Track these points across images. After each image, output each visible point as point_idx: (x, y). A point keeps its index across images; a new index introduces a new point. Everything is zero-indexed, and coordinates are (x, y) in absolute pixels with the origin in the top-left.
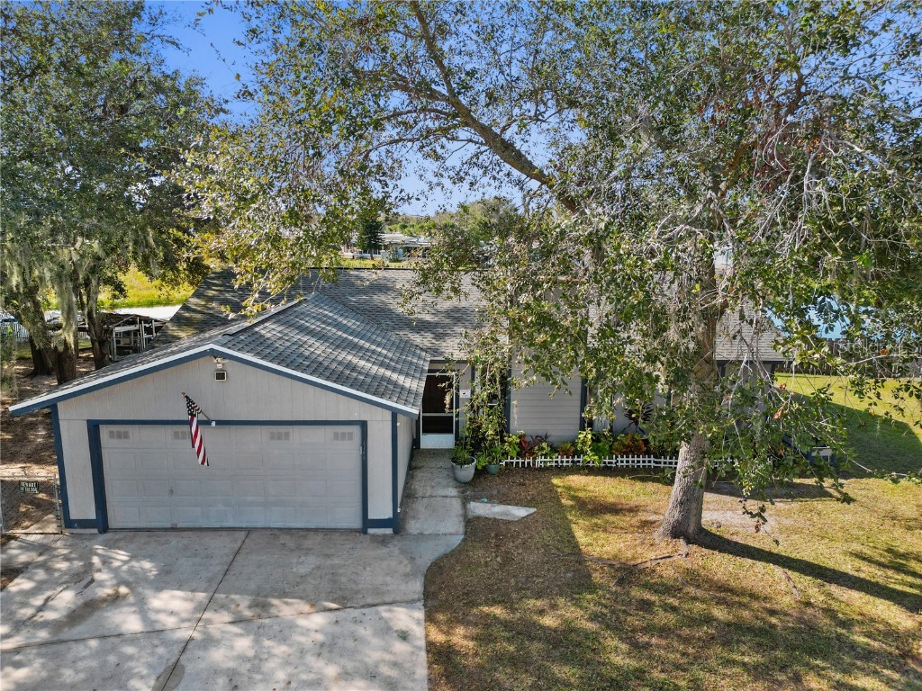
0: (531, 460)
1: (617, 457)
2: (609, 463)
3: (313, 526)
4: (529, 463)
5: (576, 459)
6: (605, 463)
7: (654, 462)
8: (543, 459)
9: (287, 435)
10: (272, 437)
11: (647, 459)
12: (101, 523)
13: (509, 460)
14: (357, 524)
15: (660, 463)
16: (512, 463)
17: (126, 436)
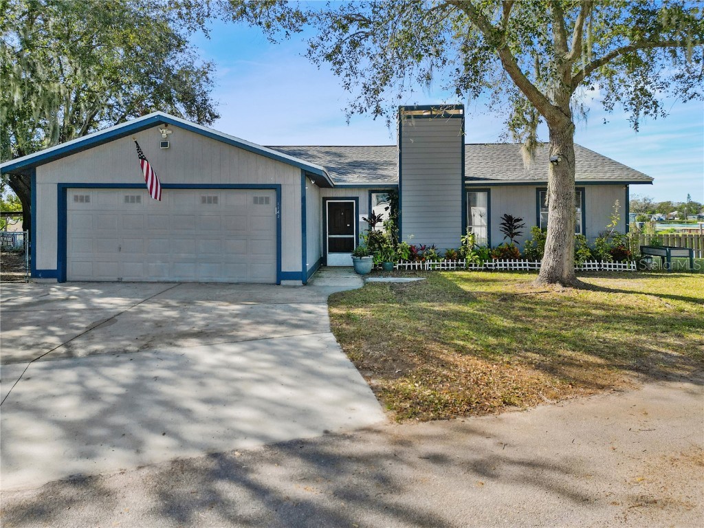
0: (421, 264)
1: (495, 260)
2: (490, 266)
3: (235, 280)
4: (419, 266)
5: (460, 263)
6: (485, 265)
7: (529, 265)
8: (431, 263)
9: (216, 199)
10: (204, 200)
11: (522, 263)
12: (60, 275)
13: (402, 264)
14: (273, 279)
15: (534, 265)
16: (405, 266)
17: (87, 200)
